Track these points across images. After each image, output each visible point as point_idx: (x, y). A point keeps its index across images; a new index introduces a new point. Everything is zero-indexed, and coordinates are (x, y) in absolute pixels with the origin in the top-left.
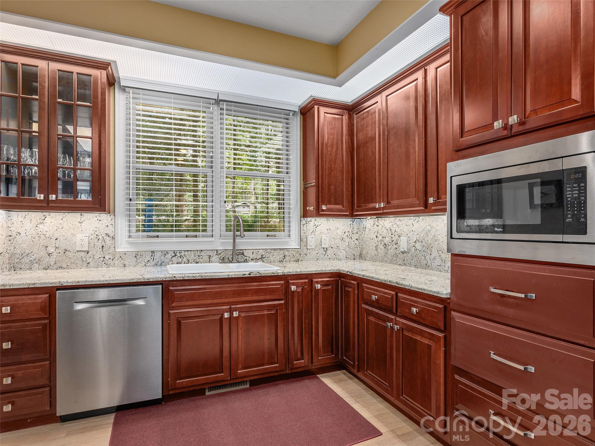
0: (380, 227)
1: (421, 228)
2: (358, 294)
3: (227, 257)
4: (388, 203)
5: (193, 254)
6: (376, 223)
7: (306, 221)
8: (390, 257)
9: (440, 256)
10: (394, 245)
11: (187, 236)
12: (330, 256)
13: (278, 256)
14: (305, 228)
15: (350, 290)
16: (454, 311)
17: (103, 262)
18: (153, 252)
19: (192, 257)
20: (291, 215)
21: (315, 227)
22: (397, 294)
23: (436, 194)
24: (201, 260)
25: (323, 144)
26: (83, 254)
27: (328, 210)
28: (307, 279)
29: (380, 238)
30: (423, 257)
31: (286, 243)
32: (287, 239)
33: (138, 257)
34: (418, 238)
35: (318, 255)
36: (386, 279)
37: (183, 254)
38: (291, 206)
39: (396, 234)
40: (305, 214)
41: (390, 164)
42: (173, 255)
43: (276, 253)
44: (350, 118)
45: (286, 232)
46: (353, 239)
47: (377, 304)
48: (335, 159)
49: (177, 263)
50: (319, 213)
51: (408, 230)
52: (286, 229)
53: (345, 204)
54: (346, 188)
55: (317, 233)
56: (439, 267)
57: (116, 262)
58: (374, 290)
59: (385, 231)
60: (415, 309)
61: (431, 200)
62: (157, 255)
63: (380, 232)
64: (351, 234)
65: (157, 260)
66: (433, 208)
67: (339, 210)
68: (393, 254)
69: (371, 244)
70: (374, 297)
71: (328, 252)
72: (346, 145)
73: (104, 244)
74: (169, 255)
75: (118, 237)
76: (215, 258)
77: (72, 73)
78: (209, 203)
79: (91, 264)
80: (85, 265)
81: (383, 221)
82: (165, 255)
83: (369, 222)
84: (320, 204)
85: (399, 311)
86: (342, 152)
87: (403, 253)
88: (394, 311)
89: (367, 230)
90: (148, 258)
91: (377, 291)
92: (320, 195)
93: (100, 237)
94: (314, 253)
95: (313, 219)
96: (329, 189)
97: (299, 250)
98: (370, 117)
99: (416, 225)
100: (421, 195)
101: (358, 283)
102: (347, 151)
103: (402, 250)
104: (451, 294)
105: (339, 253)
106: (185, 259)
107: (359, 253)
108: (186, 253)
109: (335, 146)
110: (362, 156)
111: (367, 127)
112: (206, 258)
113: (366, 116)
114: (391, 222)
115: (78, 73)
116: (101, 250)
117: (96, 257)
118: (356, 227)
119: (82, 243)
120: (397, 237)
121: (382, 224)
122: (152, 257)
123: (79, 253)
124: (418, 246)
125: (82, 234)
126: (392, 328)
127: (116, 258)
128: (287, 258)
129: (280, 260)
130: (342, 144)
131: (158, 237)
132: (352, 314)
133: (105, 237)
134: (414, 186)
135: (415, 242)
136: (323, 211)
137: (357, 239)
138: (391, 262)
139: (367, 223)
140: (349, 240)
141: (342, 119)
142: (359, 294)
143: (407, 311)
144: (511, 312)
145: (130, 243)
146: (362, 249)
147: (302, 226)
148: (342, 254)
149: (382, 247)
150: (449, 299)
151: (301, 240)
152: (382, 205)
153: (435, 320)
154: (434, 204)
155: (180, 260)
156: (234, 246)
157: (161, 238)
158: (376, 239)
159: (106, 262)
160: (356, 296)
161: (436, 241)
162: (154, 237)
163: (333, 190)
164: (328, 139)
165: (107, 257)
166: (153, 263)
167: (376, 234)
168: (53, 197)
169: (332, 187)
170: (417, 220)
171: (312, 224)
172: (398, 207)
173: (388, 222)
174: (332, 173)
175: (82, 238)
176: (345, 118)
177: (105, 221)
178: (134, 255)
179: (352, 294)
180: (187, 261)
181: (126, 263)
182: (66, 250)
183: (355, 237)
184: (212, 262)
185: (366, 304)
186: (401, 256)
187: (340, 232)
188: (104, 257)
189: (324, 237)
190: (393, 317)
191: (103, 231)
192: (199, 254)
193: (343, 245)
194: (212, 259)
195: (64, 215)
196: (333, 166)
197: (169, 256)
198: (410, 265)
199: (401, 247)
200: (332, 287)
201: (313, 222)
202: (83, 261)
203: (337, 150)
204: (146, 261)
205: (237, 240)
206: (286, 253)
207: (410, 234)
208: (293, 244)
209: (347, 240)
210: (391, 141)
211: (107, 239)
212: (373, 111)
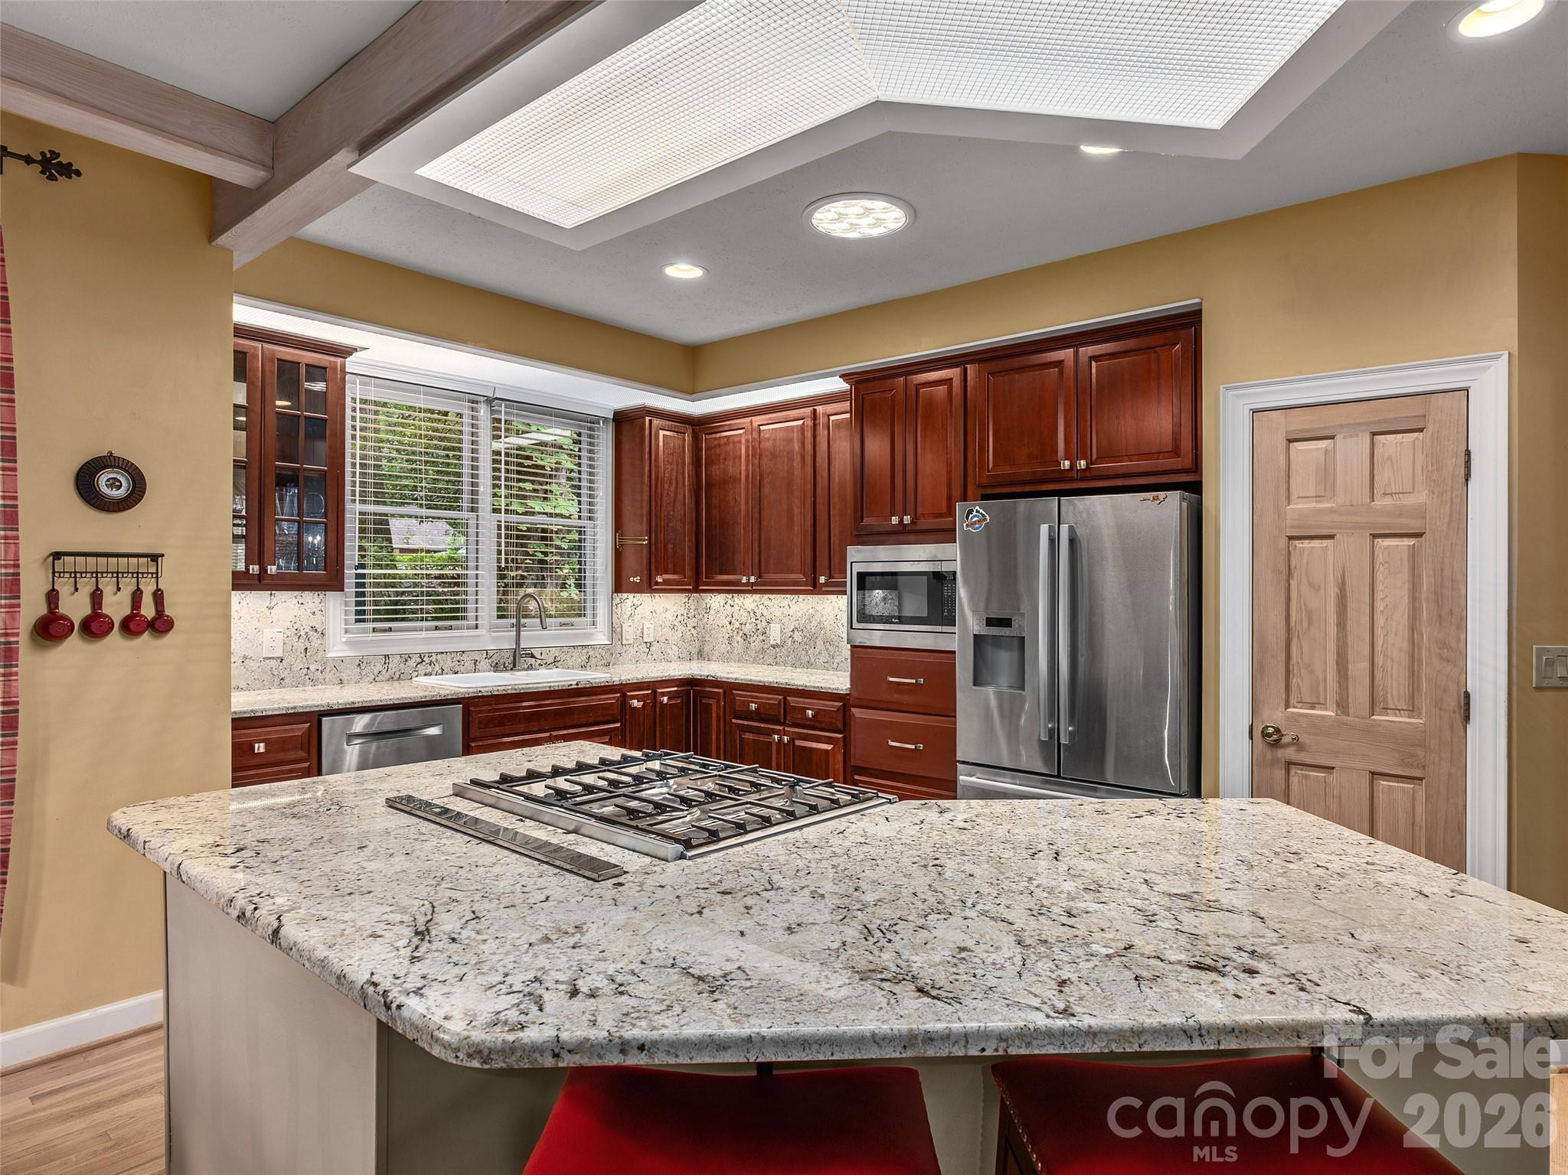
0: (737, 607)
1: (801, 612)
2: (724, 706)
3: (502, 661)
4: (760, 576)
5: (449, 659)
6: (730, 602)
7: (621, 599)
8: (753, 654)
9: (827, 649)
10: (760, 636)
11: (436, 628)
12: (655, 656)
13: (579, 657)
14: (619, 609)
15: (711, 701)
16: (855, 707)
17: (307, 677)
18: (387, 656)
19: (448, 662)
20: (597, 589)
21: (633, 608)
22: (785, 699)
23: (828, 572)
24: (462, 668)
25: (657, 478)
26: (273, 663)
27: (665, 582)
28: (649, 689)
29: (737, 625)
30: (804, 652)
31: (590, 636)
32: (591, 629)
33: (363, 666)
34: (797, 626)
35: (638, 654)
36: (771, 680)
37: (433, 659)
38: (598, 575)
39: (763, 618)
40: (619, 585)
41: (764, 523)
42: (420, 660)
43: (576, 653)
44: (696, 438)
45: (589, 619)
46: (689, 628)
47: (757, 716)
48: (675, 501)
49: (425, 675)
50: (649, 586)
51: (783, 613)
52: (589, 612)
53: (688, 572)
54: (689, 547)
55: (637, 618)
56: (826, 665)
57: (328, 676)
58: (750, 696)
59: (745, 614)
60: (810, 712)
61: (822, 579)
62: (394, 662)
63: (736, 616)
64: (686, 618)
65: (394, 670)
66: (824, 589)
67: (678, 583)
68: (758, 648)
69: (721, 635)
70: (753, 706)
71: (652, 648)
72: (689, 480)
73: (308, 645)
74: (413, 660)
75: (329, 633)
76: (484, 664)
77: (299, 363)
78: (471, 570)
79: (287, 681)
80: (277, 681)
81: (742, 599)
82: (406, 661)
83: (716, 601)
84: (653, 573)
85: (788, 718)
86: (684, 491)
87: (774, 647)
88: (782, 720)
89: (712, 612)
90: (379, 667)
91: (756, 697)
92: (653, 560)
93: (303, 633)
94: (632, 651)
95: (631, 596)
96: (666, 550)
97: (609, 647)
98: (731, 446)
99: (794, 607)
100: (809, 571)
101: (725, 692)
102: (690, 489)
103: (773, 642)
104: (851, 689)
105: (669, 651)
106: (437, 668)
107: (697, 650)
108: (439, 656)
109: (674, 482)
110: (715, 501)
111: (725, 459)
112: (470, 665)
113: (725, 444)
114: (755, 601)
115: (306, 365)
116: (303, 655)
117: (296, 669)
118: (693, 607)
119: (273, 644)
120: (764, 624)
121: (740, 604)
122: (386, 666)
123: (267, 661)
124: (797, 636)
125: (272, 628)
126: (780, 741)
127: (328, 669)
128: (593, 661)
129: (583, 664)
130: (684, 478)
131: (390, 630)
132: (714, 737)
133: (310, 633)
134: (799, 558)
135: (793, 630)
136: (657, 583)
137: (694, 627)
138: (755, 661)
139: (713, 600)
140: (684, 628)
141: (684, 437)
142: (727, 706)
143: (799, 716)
144: (904, 698)
145: (347, 643)
146: (704, 643)
147: (614, 607)
148: (673, 652)
149: (739, 638)
150: (848, 695)
151: (613, 630)
152: (753, 579)
153: (834, 721)
154: (825, 585)
155: (430, 670)
156: (518, 642)
157: (395, 631)
158: (729, 627)
159: (311, 677)
160: (722, 709)
161: (821, 629)
162: (385, 631)
163: (671, 550)
164: (665, 470)
165: (313, 668)
166: (387, 676)
167: (729, 618)
168: (272, 569)
169: (670, 546)
170: (795, 601)
171: (629, 602)
172: (776, 584)
173: (749, 601)
174: (671, 525)
175: (273, 635)
176: (688, 438)
177: (311, 605)
178: (357, 662)
179: (714, 708)
180: (440, 671)
181: (344, 677)
182: (245, 657)
183: (692, 622)
184: (479, 671)
185: (737, 718)
186: (772, 651)
187: (669, 616)
188: (308, 668)
189: (647, 625)
190: (781, 728)
191: (307, 623)
192: (459, 658)
193: (674, 638)
194: (479, 666)
195: (243, 596)
196: (672, 513)
197: (412, 663)
198: (785, 664)
199: (771, 638)
200: (682, 701)
201: (631, 599)
202: (274, 675)
203: (677, 488)
204: (376, 672)
205: (522, 633)
206: (591, 653)
207: (785, 620)
208: (601, 638)
209: (680, 628)
210: (766, 491)
211: (313, 635)
212: (736, 439)
